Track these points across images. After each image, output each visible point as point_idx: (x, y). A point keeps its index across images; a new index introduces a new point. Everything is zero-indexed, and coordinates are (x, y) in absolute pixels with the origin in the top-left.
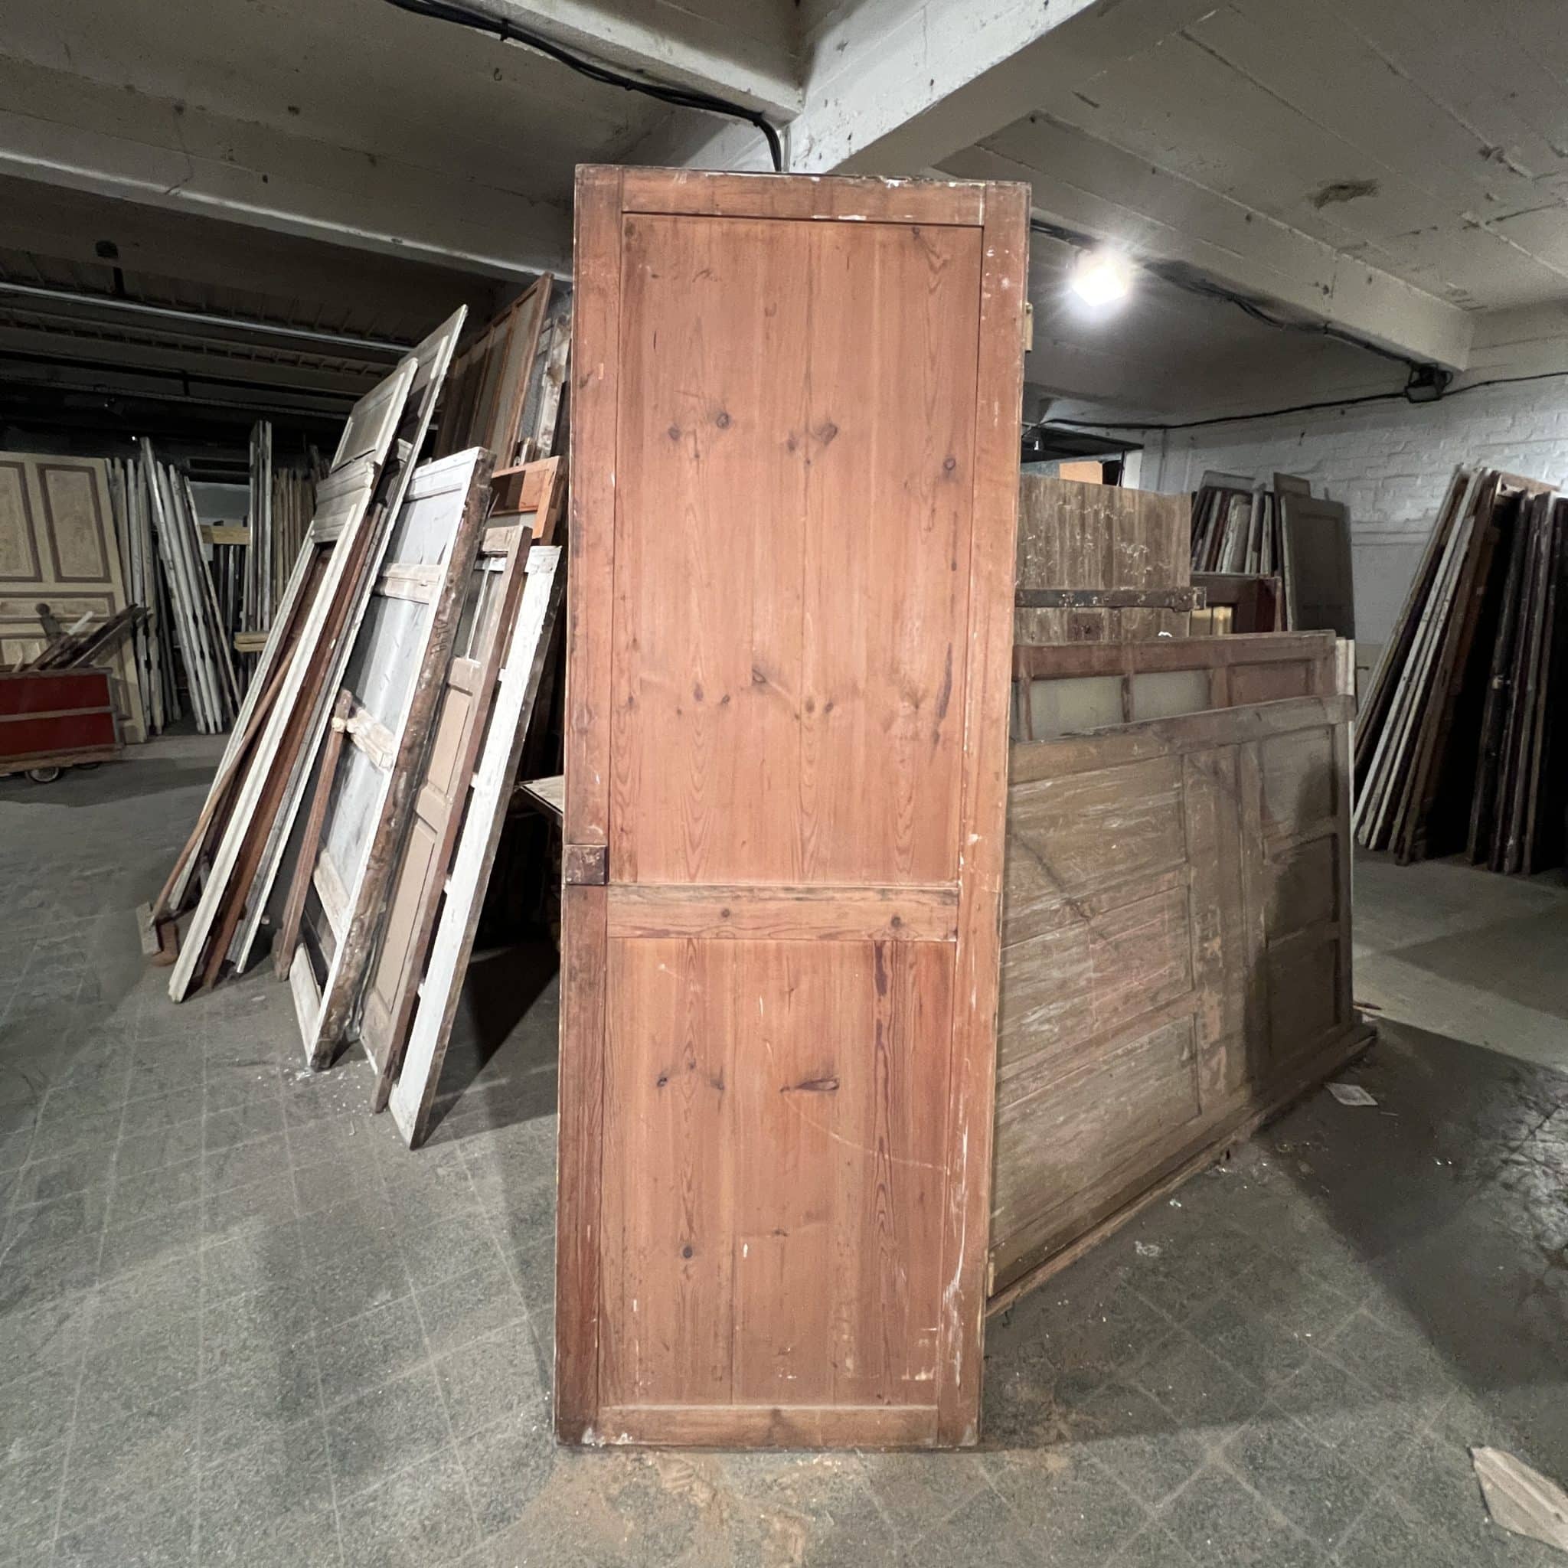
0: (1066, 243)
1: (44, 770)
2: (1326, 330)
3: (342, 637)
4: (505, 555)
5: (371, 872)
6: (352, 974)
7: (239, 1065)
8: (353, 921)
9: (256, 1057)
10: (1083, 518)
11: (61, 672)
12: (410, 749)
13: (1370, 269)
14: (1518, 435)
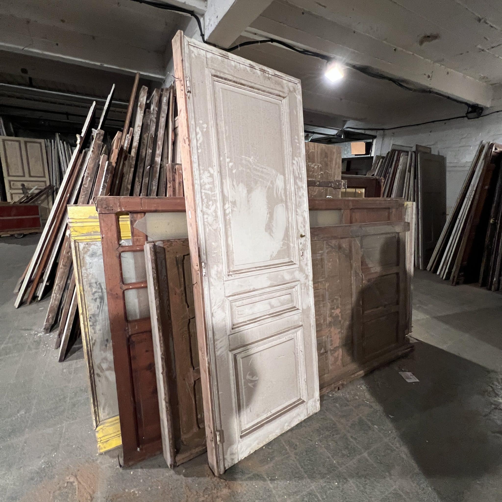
1: (20, 234)
2: (430, 92)
6: (56, 302)
11: (26, 205)
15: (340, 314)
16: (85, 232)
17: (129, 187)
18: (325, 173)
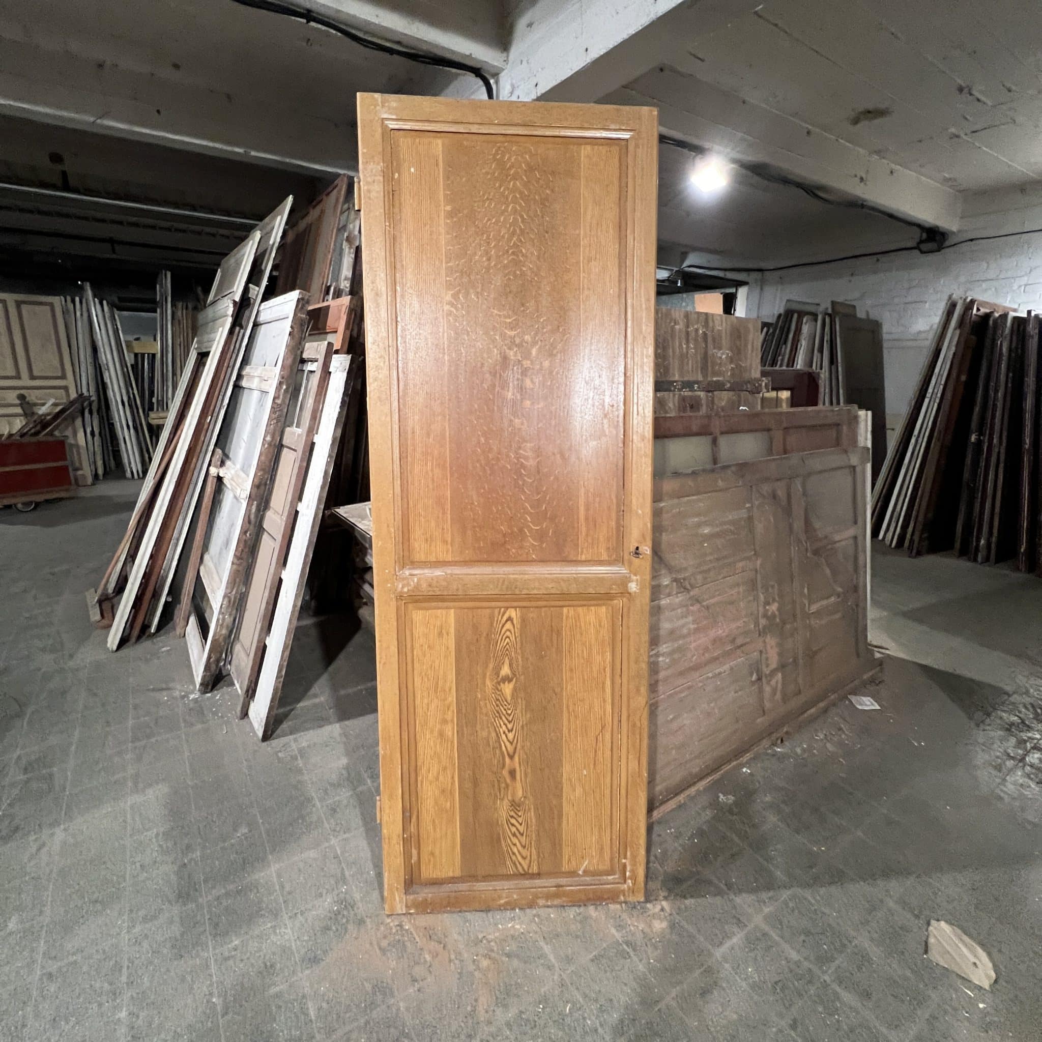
0: (685, 151)
1: (24, 504)
2: (863, 206)
3: (215, 414)
4: (316, 361)
5: (235, 567)
6: (224, 632)
7: (153, 690)
8: (224, 597)
9: (164, 686)
10: (688, 333)
11: (34, 439)
12: (258, 487)
13: (893, 166)
14: (991, 274)
15: (777, 613)
18: (737, 365)
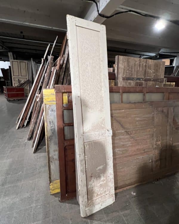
0: (153, 18)
7: (20, 138)
15: (160, 144)
16: (49, 100)
17: (62, 81)
18: (156, 74)
